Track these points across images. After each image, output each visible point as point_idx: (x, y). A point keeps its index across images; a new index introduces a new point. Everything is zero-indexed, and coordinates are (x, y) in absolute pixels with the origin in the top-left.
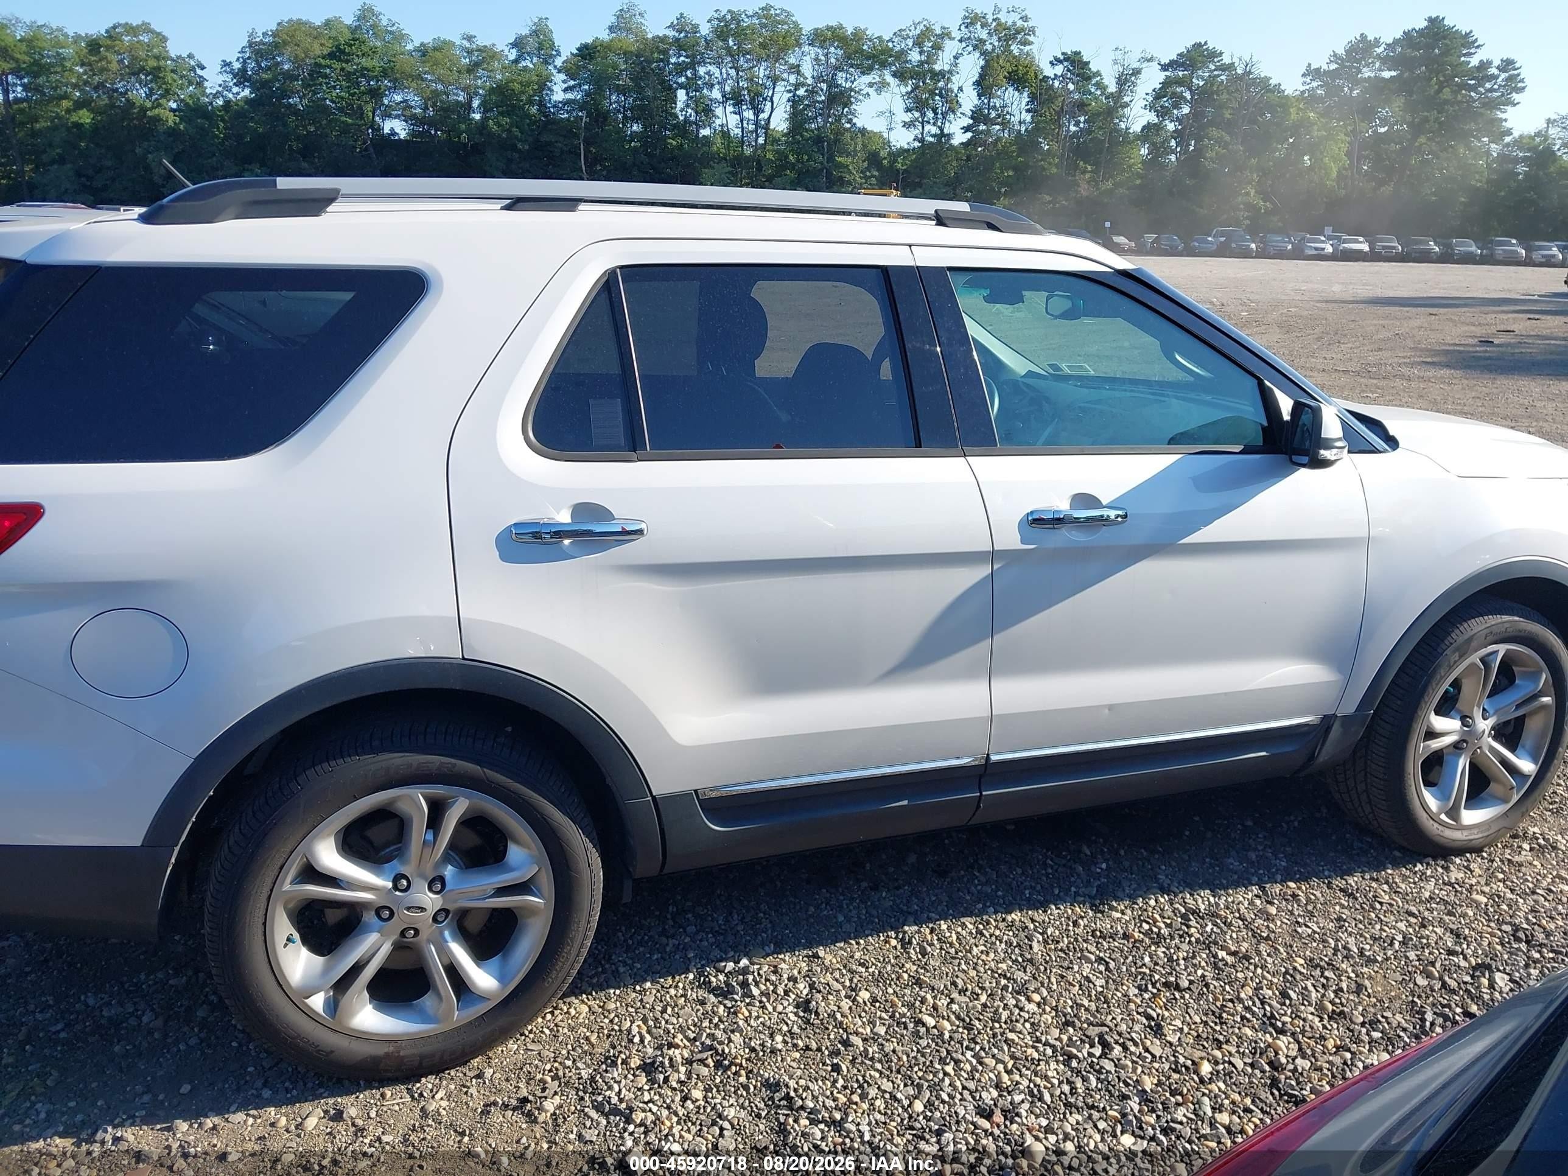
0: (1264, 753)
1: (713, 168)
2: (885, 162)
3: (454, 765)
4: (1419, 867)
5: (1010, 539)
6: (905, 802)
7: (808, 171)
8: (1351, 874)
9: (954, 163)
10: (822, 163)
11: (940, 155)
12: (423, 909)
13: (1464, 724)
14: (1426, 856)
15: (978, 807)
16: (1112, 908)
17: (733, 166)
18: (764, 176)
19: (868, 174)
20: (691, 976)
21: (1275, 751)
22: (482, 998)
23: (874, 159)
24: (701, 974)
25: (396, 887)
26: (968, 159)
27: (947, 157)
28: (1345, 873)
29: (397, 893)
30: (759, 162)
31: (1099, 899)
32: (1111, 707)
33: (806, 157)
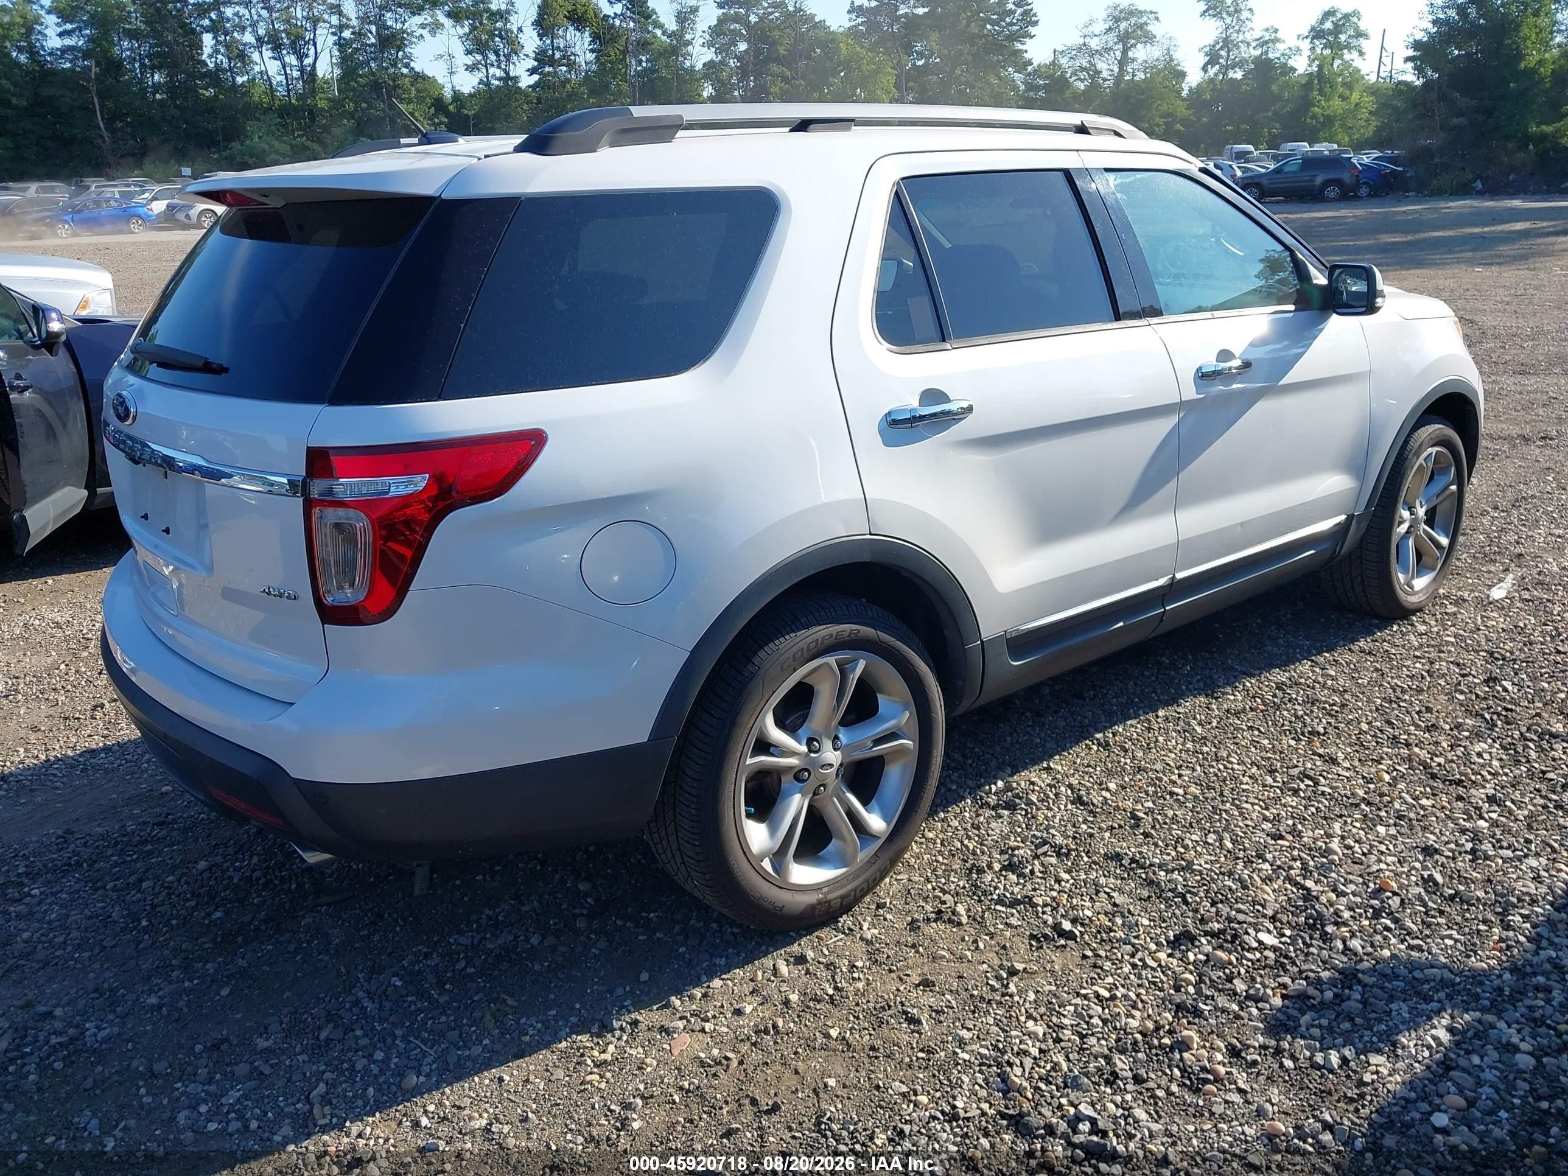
0: (1312, 552)
1: (259, 120)
2: (451, 108)
3: (859, 631)
4: (1395, 628)
5: (1190, 392)
6: (1121, 624)
7: (369, 120)
8: (1358, 641)
9: (525, 107)
10: (383, 110)
11: (510, 99)
12: (831, 765)
13: (1411, 514)
14: (1395, 619)
15: (1162, 620)
16: (1224, 694)
17: (282, 117)
18: (319, 127)
19: (436, 120)
20: (969, 801)
21: (1319, 549)
22: (874, 837)
23: (439, 104)
24: (975, 798)
25: (810, 751)
26: (539, 100)
27: (516, 100)
28: (1354, 640)
29: (812, 755)
30: (311, 112)
31: (1210, 689)
32: (1242, 524)
33: (364, 105)
